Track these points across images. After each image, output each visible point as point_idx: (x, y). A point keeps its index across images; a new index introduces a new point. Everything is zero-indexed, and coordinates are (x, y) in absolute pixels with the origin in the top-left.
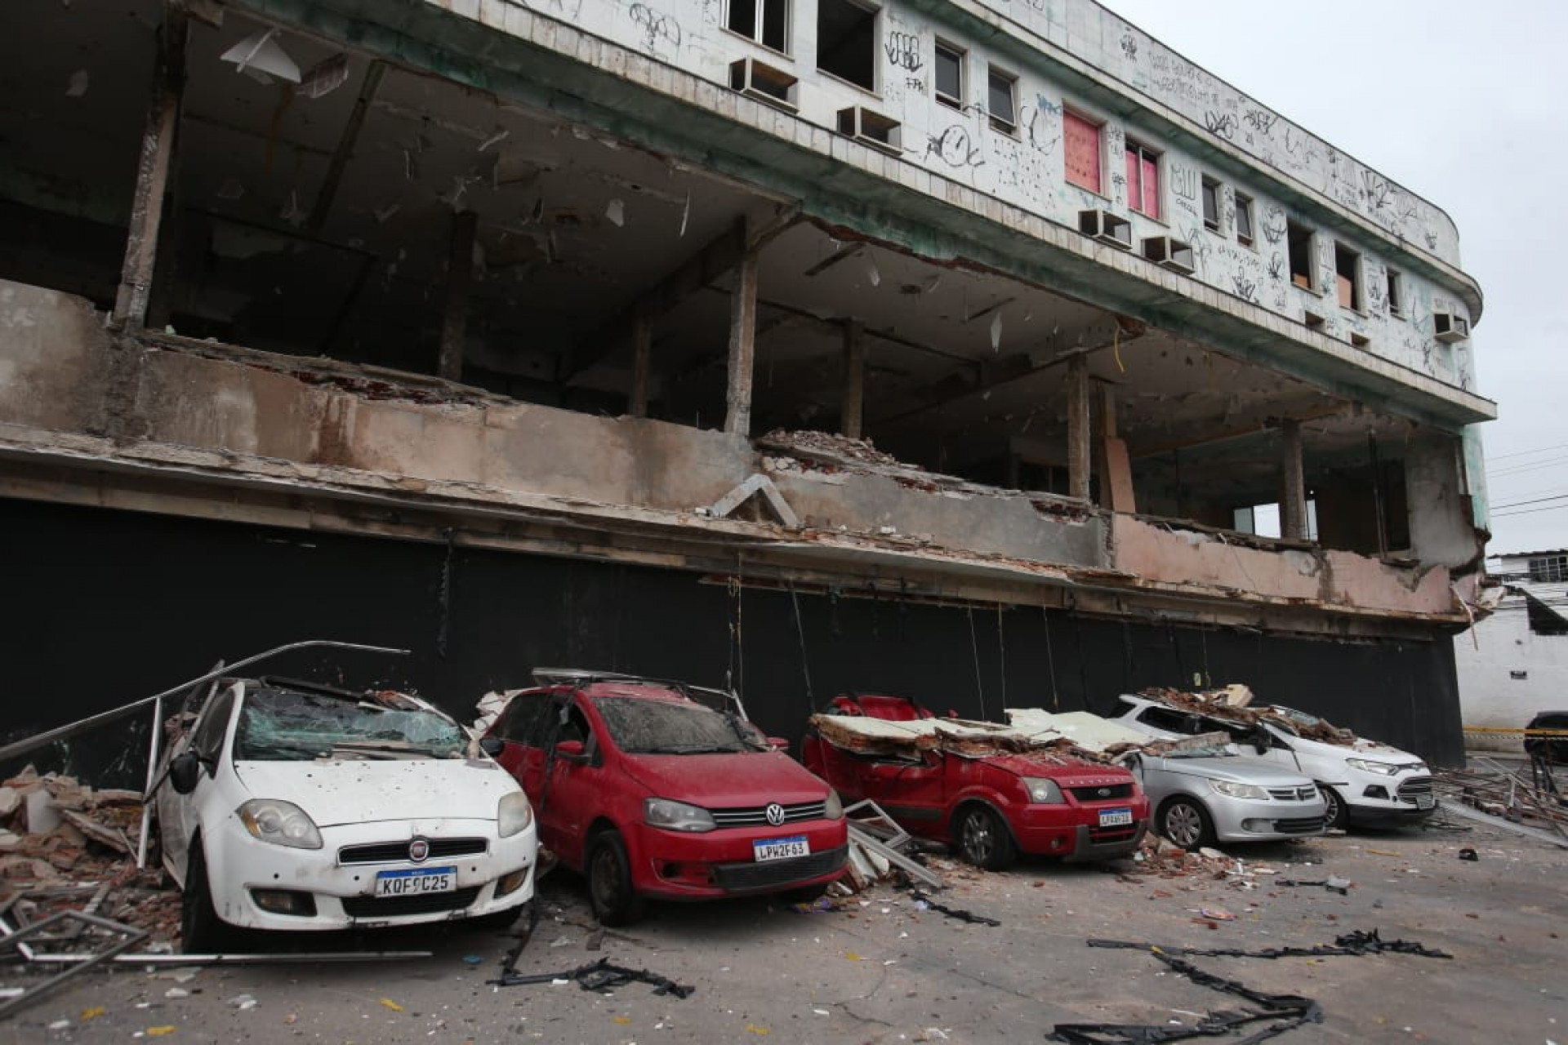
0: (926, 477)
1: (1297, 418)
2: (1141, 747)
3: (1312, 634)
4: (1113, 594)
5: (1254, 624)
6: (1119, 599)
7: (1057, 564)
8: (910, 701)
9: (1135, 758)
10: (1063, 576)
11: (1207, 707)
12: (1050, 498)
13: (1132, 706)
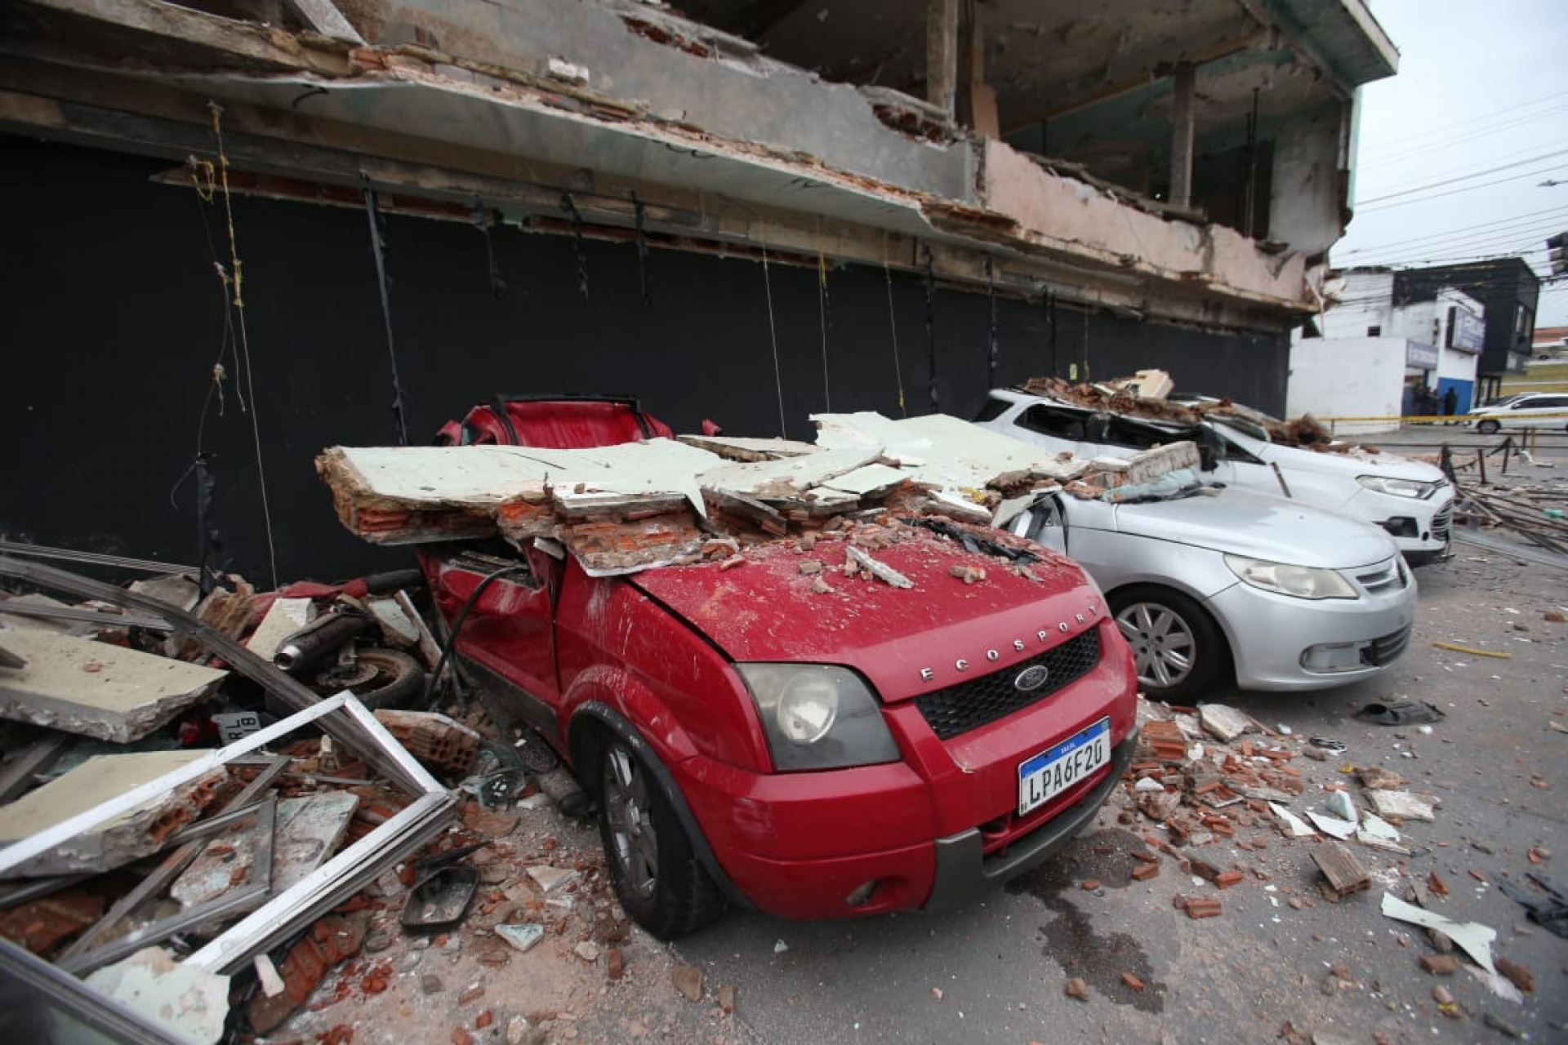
0: (686, 29)
1: (1196, 60)
2: (1062, 481)
3: (1187, 322)
4: (984, 252)
5: (1137, 306)
6: (989, 259)
7: (908, 189)
8: (632, 410)
9: (1049, 502)
10: (916, 205)
11: (1121, 402)
12: (901, 101)
13: (1008, 405)
